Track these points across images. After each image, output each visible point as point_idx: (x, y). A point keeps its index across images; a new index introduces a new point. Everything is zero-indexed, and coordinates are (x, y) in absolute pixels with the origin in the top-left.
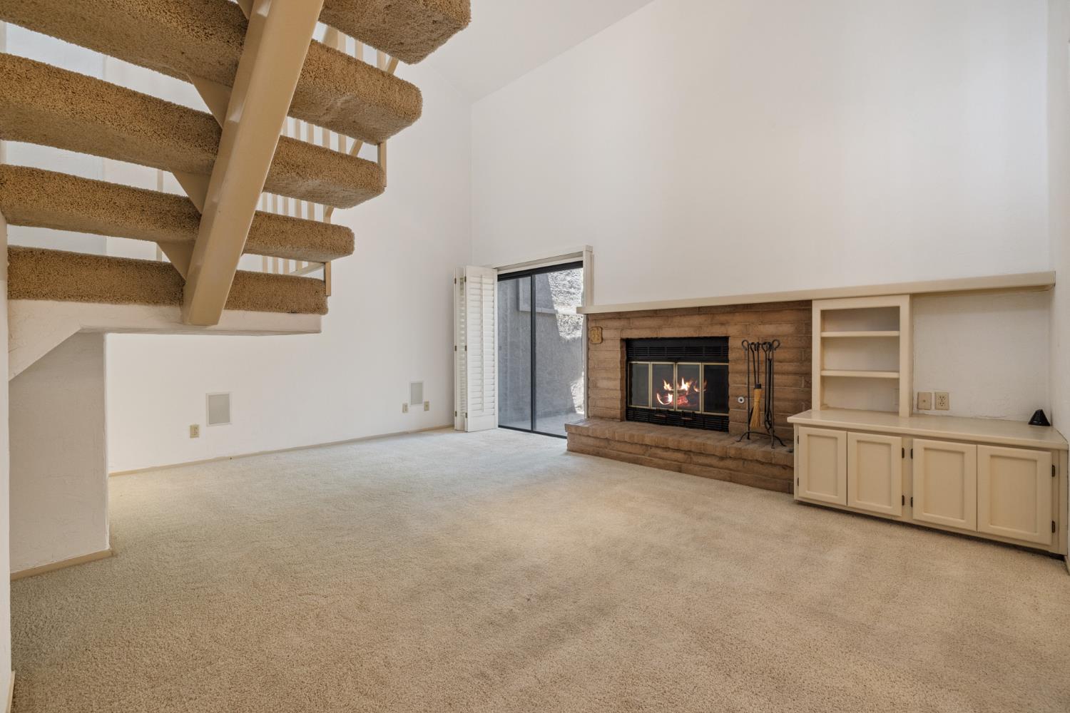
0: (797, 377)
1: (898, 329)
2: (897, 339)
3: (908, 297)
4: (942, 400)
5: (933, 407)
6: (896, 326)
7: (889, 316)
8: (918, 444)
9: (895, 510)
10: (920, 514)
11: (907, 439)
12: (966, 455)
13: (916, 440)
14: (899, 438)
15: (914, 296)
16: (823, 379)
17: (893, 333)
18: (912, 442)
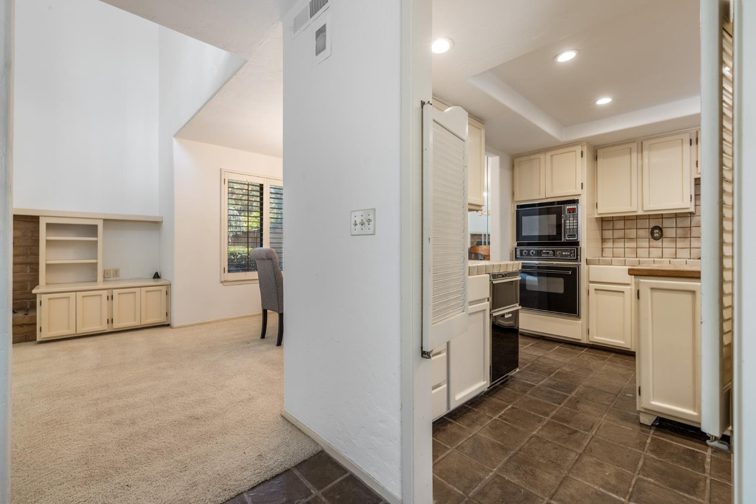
0: (24, 266)
1: (97, 236)
2: (96, 242)
3: (102, 221)
4: (116, 273)
5: (112, 276)
6: (96, 235)
7: (92, 230)
8: (115, 292)
9: (104, 327)
10: (117, 325)
11: (110, 291)
12: (136, 293)
13: (114, 290)
14: (106, 291)
15: (105, 220)
16: (48, 266)
17: (94, 239)
18: (112, 292)
